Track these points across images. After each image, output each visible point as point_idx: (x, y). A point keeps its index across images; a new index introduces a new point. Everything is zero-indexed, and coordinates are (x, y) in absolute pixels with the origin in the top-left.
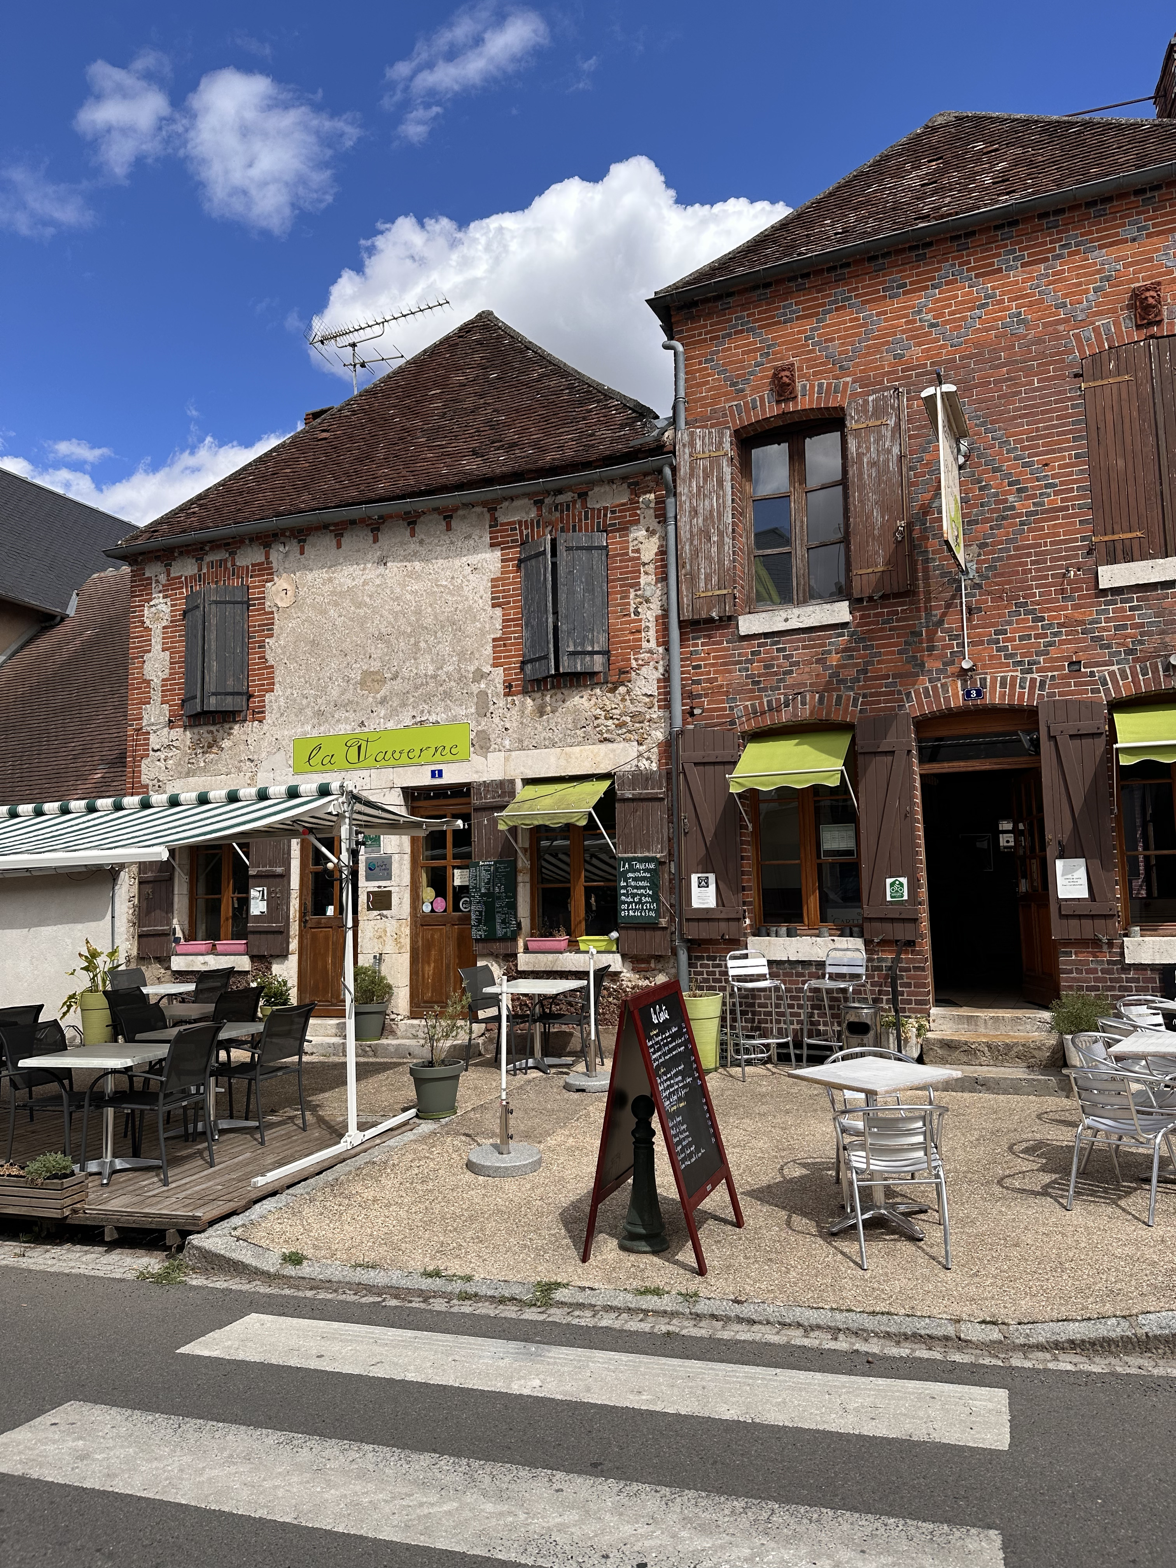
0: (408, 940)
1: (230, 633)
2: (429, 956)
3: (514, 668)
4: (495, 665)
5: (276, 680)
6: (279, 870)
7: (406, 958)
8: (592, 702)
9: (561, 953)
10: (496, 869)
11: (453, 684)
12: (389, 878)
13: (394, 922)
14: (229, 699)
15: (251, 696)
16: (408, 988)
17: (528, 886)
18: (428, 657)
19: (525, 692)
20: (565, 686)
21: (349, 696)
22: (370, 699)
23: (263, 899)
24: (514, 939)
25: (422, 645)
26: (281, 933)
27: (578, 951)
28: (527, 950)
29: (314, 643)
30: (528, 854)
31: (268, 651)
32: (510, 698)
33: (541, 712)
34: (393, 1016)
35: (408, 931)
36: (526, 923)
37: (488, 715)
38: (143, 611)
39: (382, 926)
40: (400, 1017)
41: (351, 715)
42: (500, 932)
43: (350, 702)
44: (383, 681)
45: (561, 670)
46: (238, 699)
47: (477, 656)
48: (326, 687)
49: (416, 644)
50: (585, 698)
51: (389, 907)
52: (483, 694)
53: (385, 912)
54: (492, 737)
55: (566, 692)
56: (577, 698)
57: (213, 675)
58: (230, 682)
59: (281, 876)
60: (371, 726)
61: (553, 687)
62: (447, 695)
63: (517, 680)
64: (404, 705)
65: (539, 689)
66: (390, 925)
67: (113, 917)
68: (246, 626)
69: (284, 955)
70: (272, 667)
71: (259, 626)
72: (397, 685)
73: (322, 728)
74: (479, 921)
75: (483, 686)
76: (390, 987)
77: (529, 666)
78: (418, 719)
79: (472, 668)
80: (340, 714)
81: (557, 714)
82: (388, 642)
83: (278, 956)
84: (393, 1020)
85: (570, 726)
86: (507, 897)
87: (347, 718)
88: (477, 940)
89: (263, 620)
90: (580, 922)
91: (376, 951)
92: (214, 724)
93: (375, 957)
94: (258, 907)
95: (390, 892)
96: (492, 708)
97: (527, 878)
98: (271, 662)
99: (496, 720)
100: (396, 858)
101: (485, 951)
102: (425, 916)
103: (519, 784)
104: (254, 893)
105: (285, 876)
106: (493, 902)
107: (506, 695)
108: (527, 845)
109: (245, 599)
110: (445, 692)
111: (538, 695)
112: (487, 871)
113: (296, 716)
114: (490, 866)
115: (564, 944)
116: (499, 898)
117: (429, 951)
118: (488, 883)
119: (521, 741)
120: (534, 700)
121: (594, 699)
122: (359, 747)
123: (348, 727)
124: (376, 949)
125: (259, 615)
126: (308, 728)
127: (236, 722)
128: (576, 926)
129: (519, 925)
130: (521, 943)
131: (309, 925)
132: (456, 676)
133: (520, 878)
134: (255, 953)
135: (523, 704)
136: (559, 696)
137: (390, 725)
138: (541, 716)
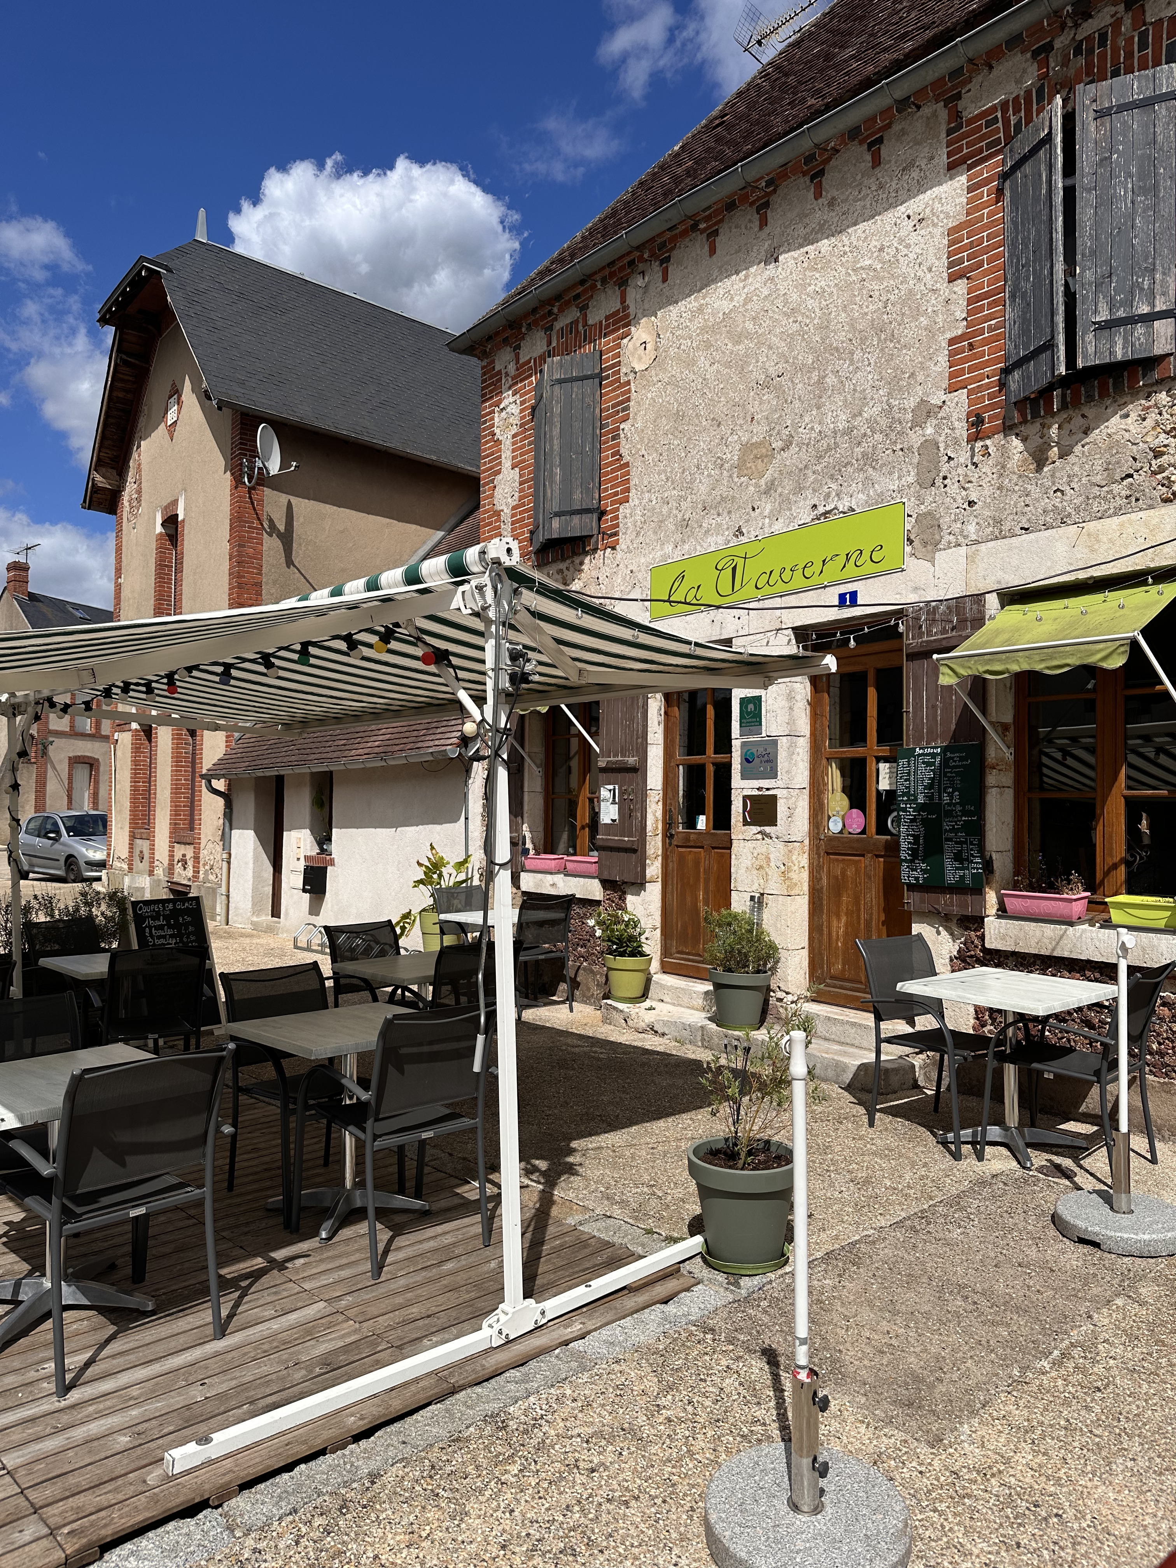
0: (805, 875)
1: (577, 425)
2: (838, 903)
3: (988, 386)
4: (952, 389)
5: (632, 483)
6: (632, 760)
7: (801, 906)
8: (1149, 423)
9: (1071, 924)
10: (945, 762)
11: (878, 437)
12: (773, 774)
13: (781, 845)
14: (576, 519)
15: (603, 513)
16: (805, 952)
17: (1009, 794)
18: (839, 400)
19: (1008, 429)
20: (1090, 399)
21: (722, 490)
22: (752, 488)
23: (614, 802)
24: (978, 891)
25: (831, 380)
26: (634, 851)
27: (1107, 924)
28: (1003, 912)
29: (679, 416)
30: (1010, 735)
31: (623, 442)
32: (979, 444)
33: (1040, 460)
34: (780, 995)
35: (804, 861)
36: (1002, 863)
37: (939, 482)
38: (493, 419)
39: (764, 850)
40: (790, 998)
41: (724, 520)
42: (951, 875)
43: (723, 499)
44: (771, 455)
45: (1080, 364)
46: (586, 518)
47: (920, 378)
48: (692, 482)
49: (821, 381)
50: (1133, 416)
51: (773, 822)
52: (930, 445)
53: (768, 829)
54: (945, 521)
55: (1090, 412)
56: (1115, 420)
57: (556, 488)
58: (577, 496)
59: (634, 770)
60: (751, 532)
61: (1064, 406)
62: (869, 460)
63: (992, 407)
64: (799, 489)
65: (1035, 415)
66: (776, 850)
67: (466, 819)
68: (598, 411)
69: (639, 884)
70: (627, 465)
71: (613, 406)
72: (791, 458)
73: (686, 547)
74: (914, 854)
75: (929, 431)
76: (772, 948)
77: (1017, 374)
78: (821, 510)
79: (911, 402)
80: (710, 521)
81: (1072, 458)
82: (779, 388)
83: (633, 884)
84: (780, 1000)
85: (1098, 479)
86: (965, 813)
87: (719, 525)
88: (911, 887)
89: (618, 396)
90: (1115, 866)
91: (755, 888)
92: (563, 560)
93: (752, 898)
94: (609, 813)
95: (774, 797)
96: (945, 468)
97: (1008, 779)
98: (627, 458)
99: (953, 488)
100: (783, 743)
101: (926, 907)
102: (832, 839)
103: (992, 601)
104: (604, 793)
105: (639, 770)
106: (938, 822)
107: (973, 439)
108: (1008, 717)
109: (597, 371)
110: (864, 454)
111: (1033, 429)
112: (928, 764)
113: (655, 533)
114: (933, 755)
115: (1079, 908)
116: (949, 814)
117: (839, 895)
118: (930, 786)
119: (998, 522)
120: (1024, 440)
121: (1153, 416)
122: (734, 569)
123: (720, 540)
124: (755, 887)
125: (614, 390)
126: (669, 548)
127: (586, 553)
128: (1106, 874)
129: (988, 865)
130: (991, 897)
131: (675, 843)
132: (884, 422)
133: (992, 779)
134: (606, 876)
135: (1003, 450)
136: (1078, 421)
137: (778, 527)
138: (1039, 468)
